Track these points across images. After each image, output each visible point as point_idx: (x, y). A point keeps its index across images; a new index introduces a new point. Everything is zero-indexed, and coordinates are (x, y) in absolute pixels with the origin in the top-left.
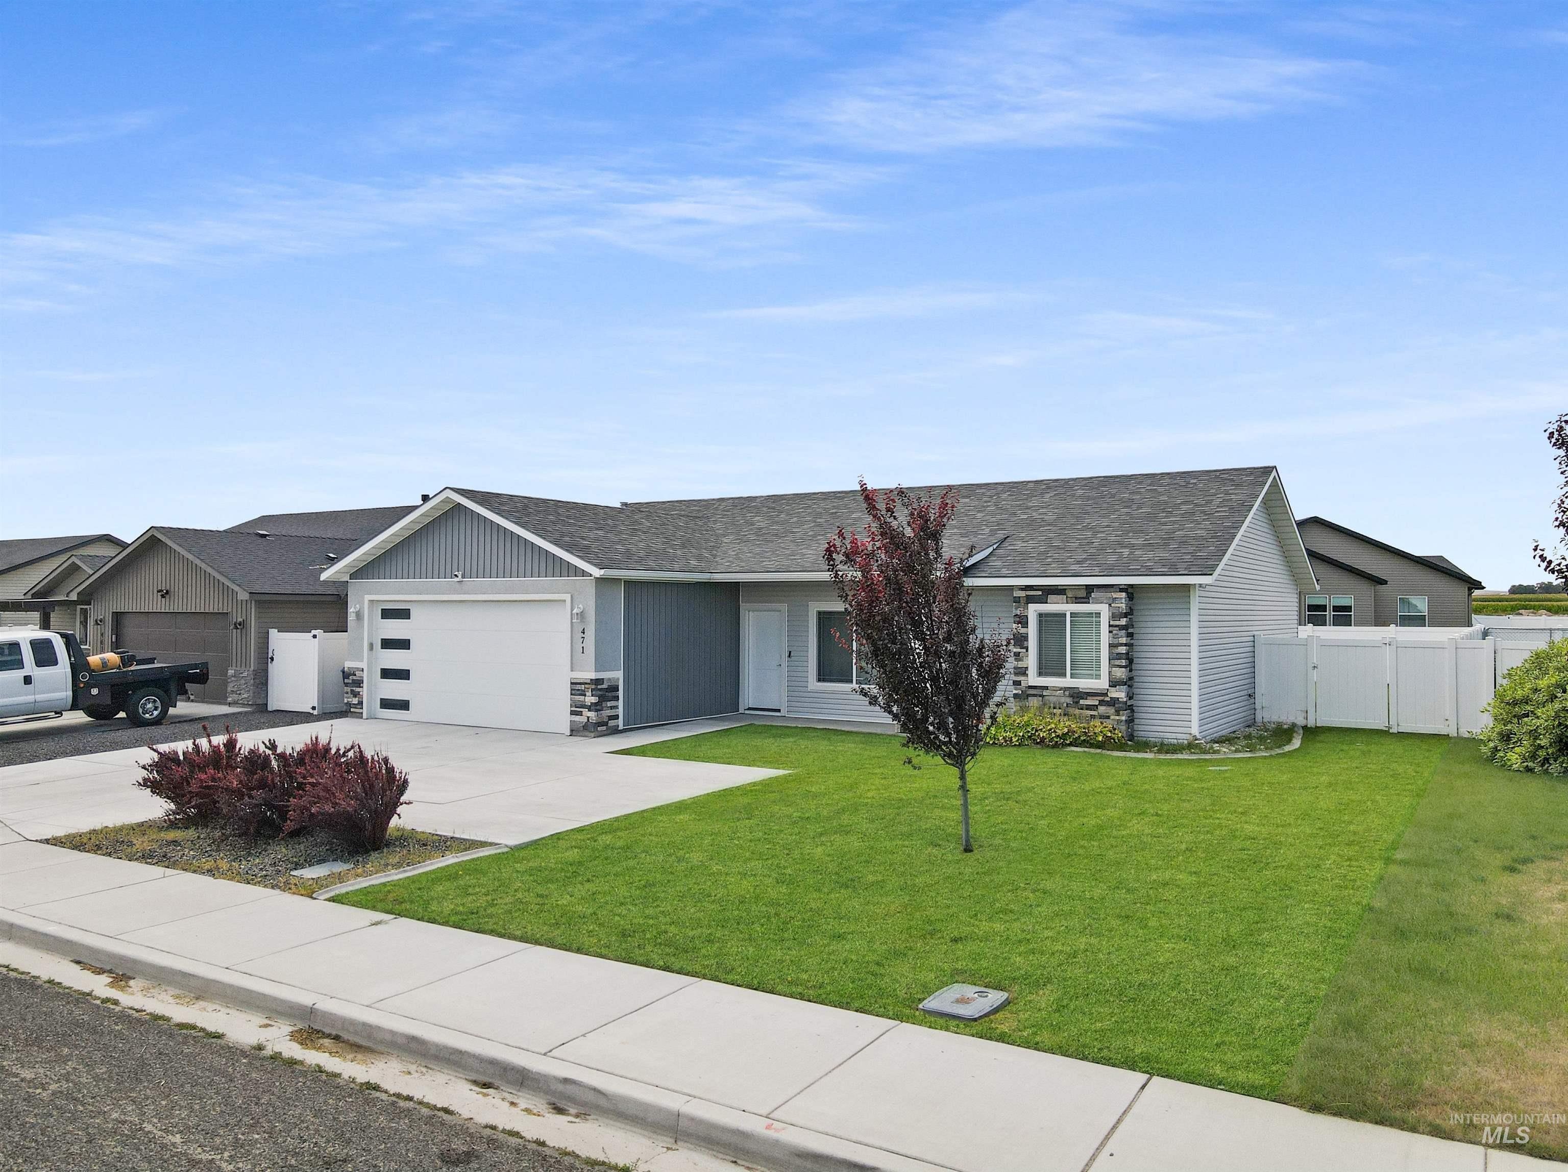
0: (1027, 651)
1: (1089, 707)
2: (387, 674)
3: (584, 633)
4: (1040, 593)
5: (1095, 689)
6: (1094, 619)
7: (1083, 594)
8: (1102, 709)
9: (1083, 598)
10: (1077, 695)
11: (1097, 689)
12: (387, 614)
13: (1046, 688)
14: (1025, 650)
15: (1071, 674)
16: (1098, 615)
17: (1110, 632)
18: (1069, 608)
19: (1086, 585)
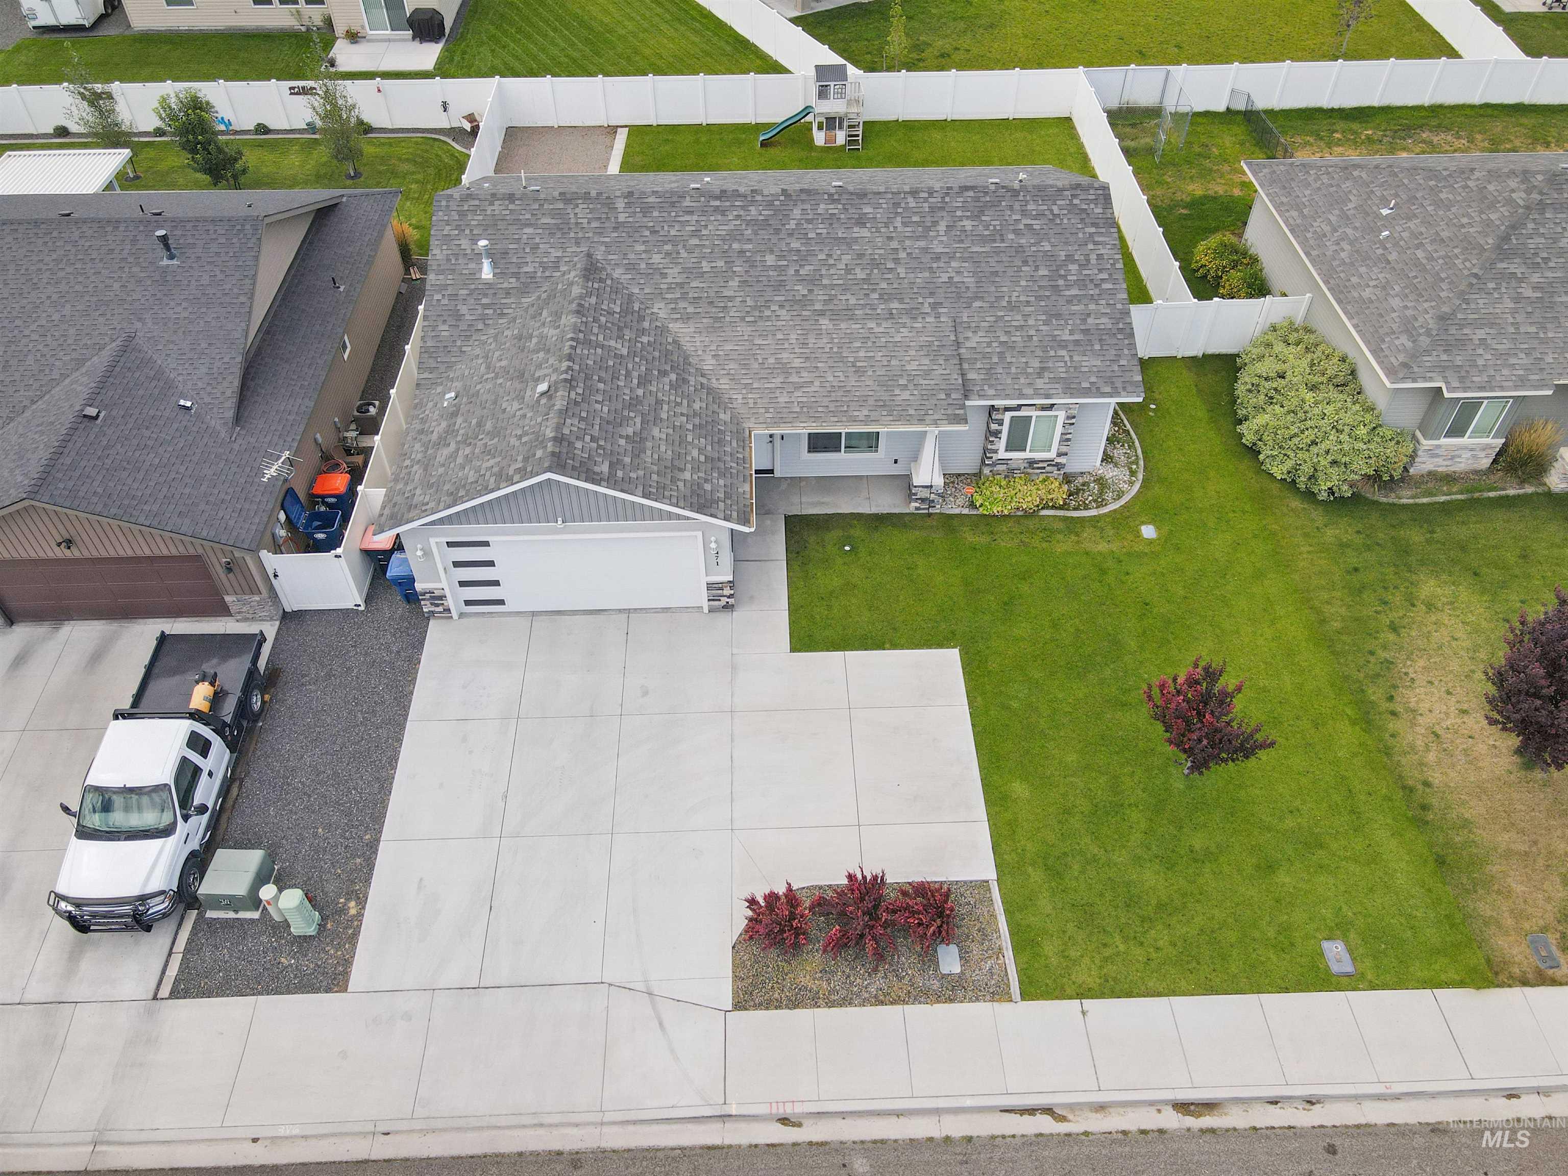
1: (1040, 468)
2: (465, 584)
3: (718, 553)
4: (1016, 406)
5: (1046, 458)
6: (1052, 420)
7: (1048, 406)
8: (1048, 469)
9: (1047, 409)
10: (1031, 462)
12: (453, 545)
13: (1011, 459)
14: (998, 439)
15: (1030, 450)
16: (1056, 418)
17: (1063, 427)
18: (1034, 414)
19: (1050, 403)
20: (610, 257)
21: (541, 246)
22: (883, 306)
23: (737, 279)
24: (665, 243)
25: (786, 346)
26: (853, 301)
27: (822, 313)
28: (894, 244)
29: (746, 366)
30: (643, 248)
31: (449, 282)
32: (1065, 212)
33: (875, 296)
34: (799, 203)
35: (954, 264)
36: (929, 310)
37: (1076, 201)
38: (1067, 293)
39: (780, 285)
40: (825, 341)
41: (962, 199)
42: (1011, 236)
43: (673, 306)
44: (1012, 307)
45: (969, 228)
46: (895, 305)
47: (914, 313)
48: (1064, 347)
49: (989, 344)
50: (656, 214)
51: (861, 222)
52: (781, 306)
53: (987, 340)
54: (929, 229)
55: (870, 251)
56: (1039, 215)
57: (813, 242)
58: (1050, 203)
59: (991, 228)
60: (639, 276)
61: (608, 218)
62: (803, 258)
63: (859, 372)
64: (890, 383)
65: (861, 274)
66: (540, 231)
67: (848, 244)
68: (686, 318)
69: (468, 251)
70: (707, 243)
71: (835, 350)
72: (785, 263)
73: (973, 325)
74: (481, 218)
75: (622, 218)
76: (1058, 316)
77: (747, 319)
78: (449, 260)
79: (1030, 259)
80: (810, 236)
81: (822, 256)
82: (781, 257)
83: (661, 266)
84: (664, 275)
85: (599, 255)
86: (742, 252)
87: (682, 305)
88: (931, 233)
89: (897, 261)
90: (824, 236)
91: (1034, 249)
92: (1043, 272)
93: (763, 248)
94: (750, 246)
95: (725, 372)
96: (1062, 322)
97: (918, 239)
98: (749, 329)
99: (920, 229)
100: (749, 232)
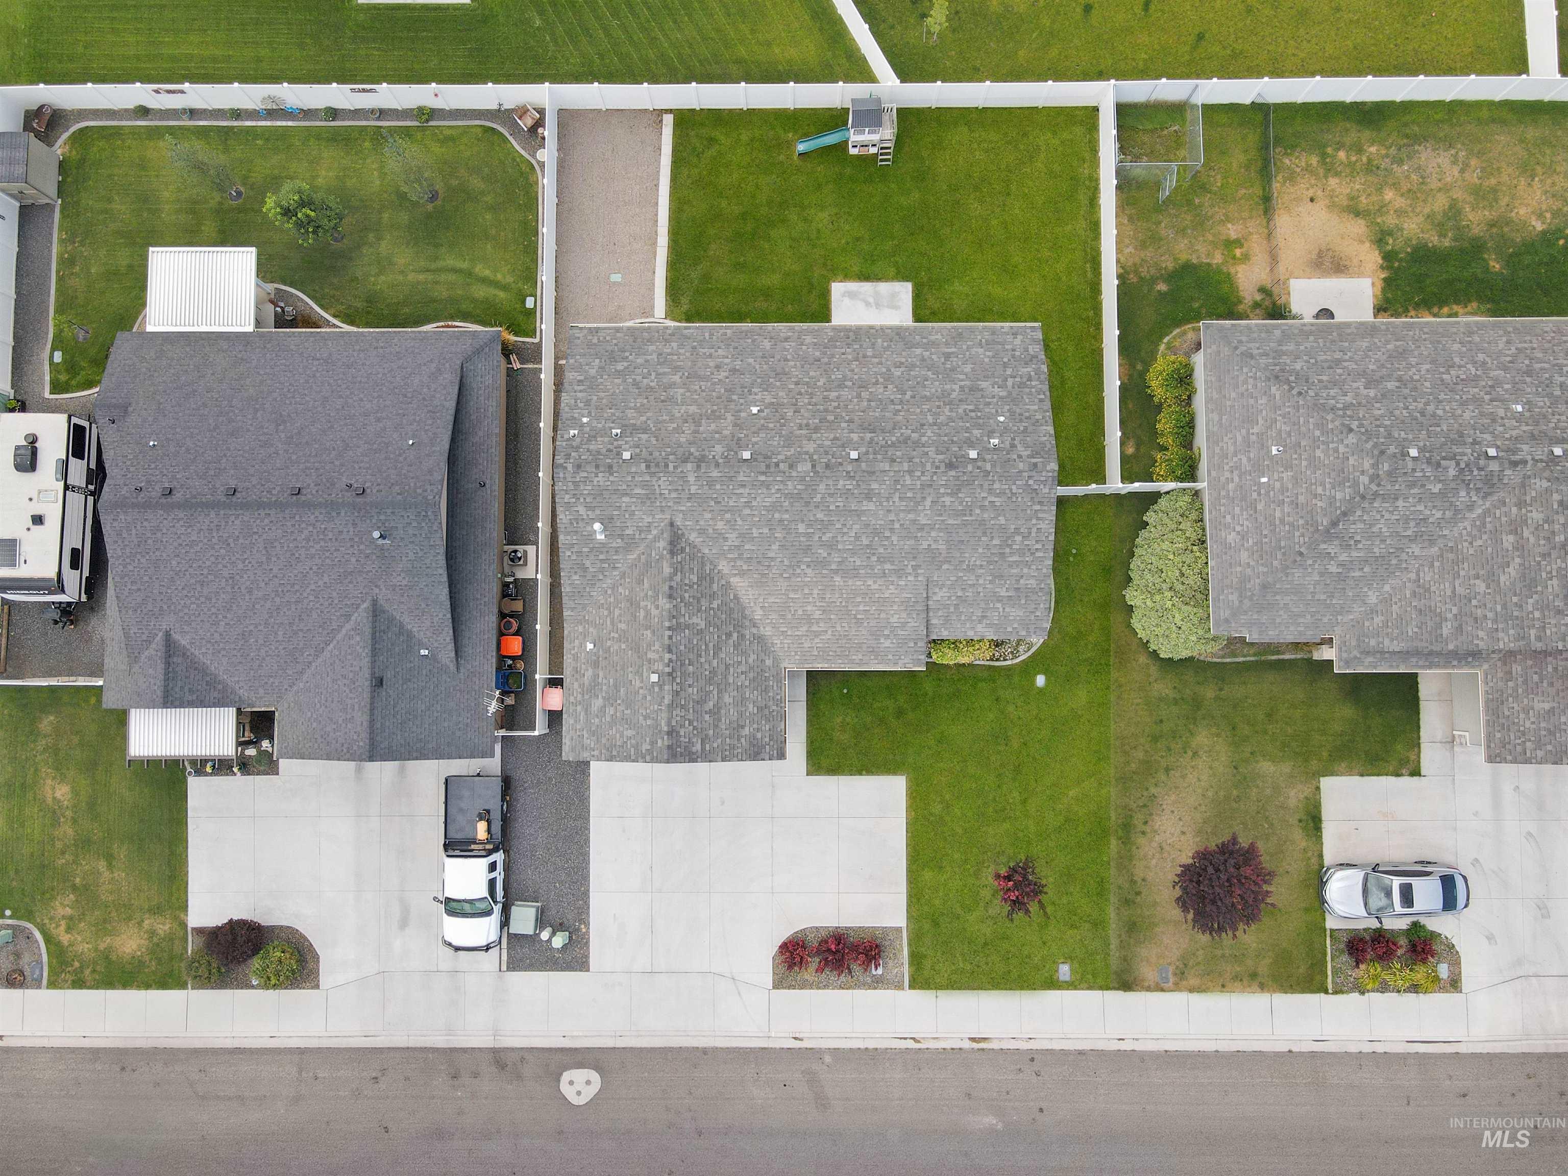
20: (688, 523)
21: (637, 513)
22: (879, 567)
23: (777, 544)
24: (727, 512)
25: (811, 600)
26: (858, 563)
27: (836, 572)
28: (892, 517)
29: (783, 616)
30: (710, 516)
31: (574, 542)
32: (1021, 491)
33: (874, 558)
34: (825, 479)
35: (933, 534)
36: (911, 571)
37: (1031, 482)
38: (1011, 559)
39: (808, 549)
40: (837, 596)
41: (945, 478)
42: (978, 511)
43: (732, 564)
44: (970, 569)
45: (948, 503)
46: (888, 566)
47: (900, 573)
48: (999, 601)
49: (949, 598)
50: (718, 487)
51: (868, 497)
52: (808, 566)
53: (948, 594)
54: (917, 503)
55: (873, 522)
56: (1002, 493)
57: (833, 513)
58: (1010, 482)
59: (964, 503)
60: (707, 540)
61: (683, 490)
62: (825, 526)
63: (859, 622)
64: (878, 633)
65: (865, 541)
66: (634, 500)
67: (858, 515)
68: (742, 574)
69: (585, 517)
70: (756, 513)
71: (844, 604)
72: (812, 531)
73: (940, 583)
74: (590, 488)
75: (693, 489)
76: (1001, 577)
77: (785, 575)
78: (571, 523)
79: (988, 531)
80: (831, 508)
81: (838, 526)
82: (809, 526)
83: (723, 531)
84: (726, 539)
85: (678, 522)
86: (781, 521)
87: (739, 563)
88: (920, 508)
89: (892, 530)
90: (841, 508)
91: (992, 522)
92: (996, 542)
93: (797, 517)
94: (787, 516)
95: (769, 621)
96: (1003, 582)
97: (909, 512)
98: (786, 584)
99: (912, 504)
100: (787, 504)
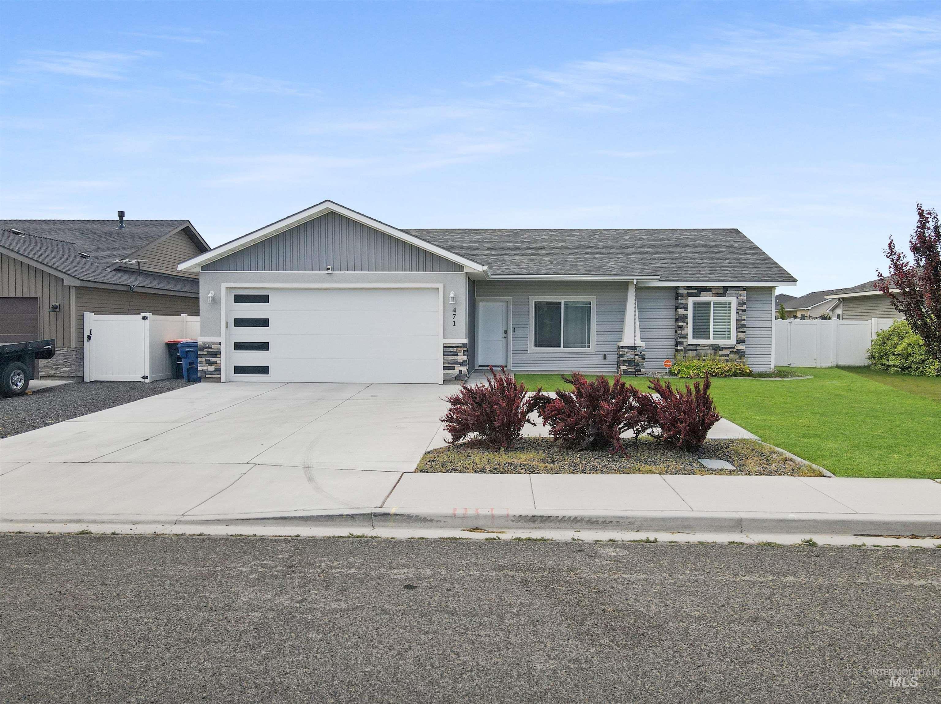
0: (687, 324)
1: (723, 355)
2: (239, 346)
3: (455, 311)
4: (696, 291)
5: (727, 345)
6: (727, 306)
7: (722, 291)
8: (731, 356)
9: (722, 294)
10: (716, 349)
11: (729, 345)
12: (239, 299)
13: (699, 345)
14: (686, 324)
15: (713, 337)
16: (730, 303)
17: (737, 313)
18: (712, 299)
19: (723, 287)
